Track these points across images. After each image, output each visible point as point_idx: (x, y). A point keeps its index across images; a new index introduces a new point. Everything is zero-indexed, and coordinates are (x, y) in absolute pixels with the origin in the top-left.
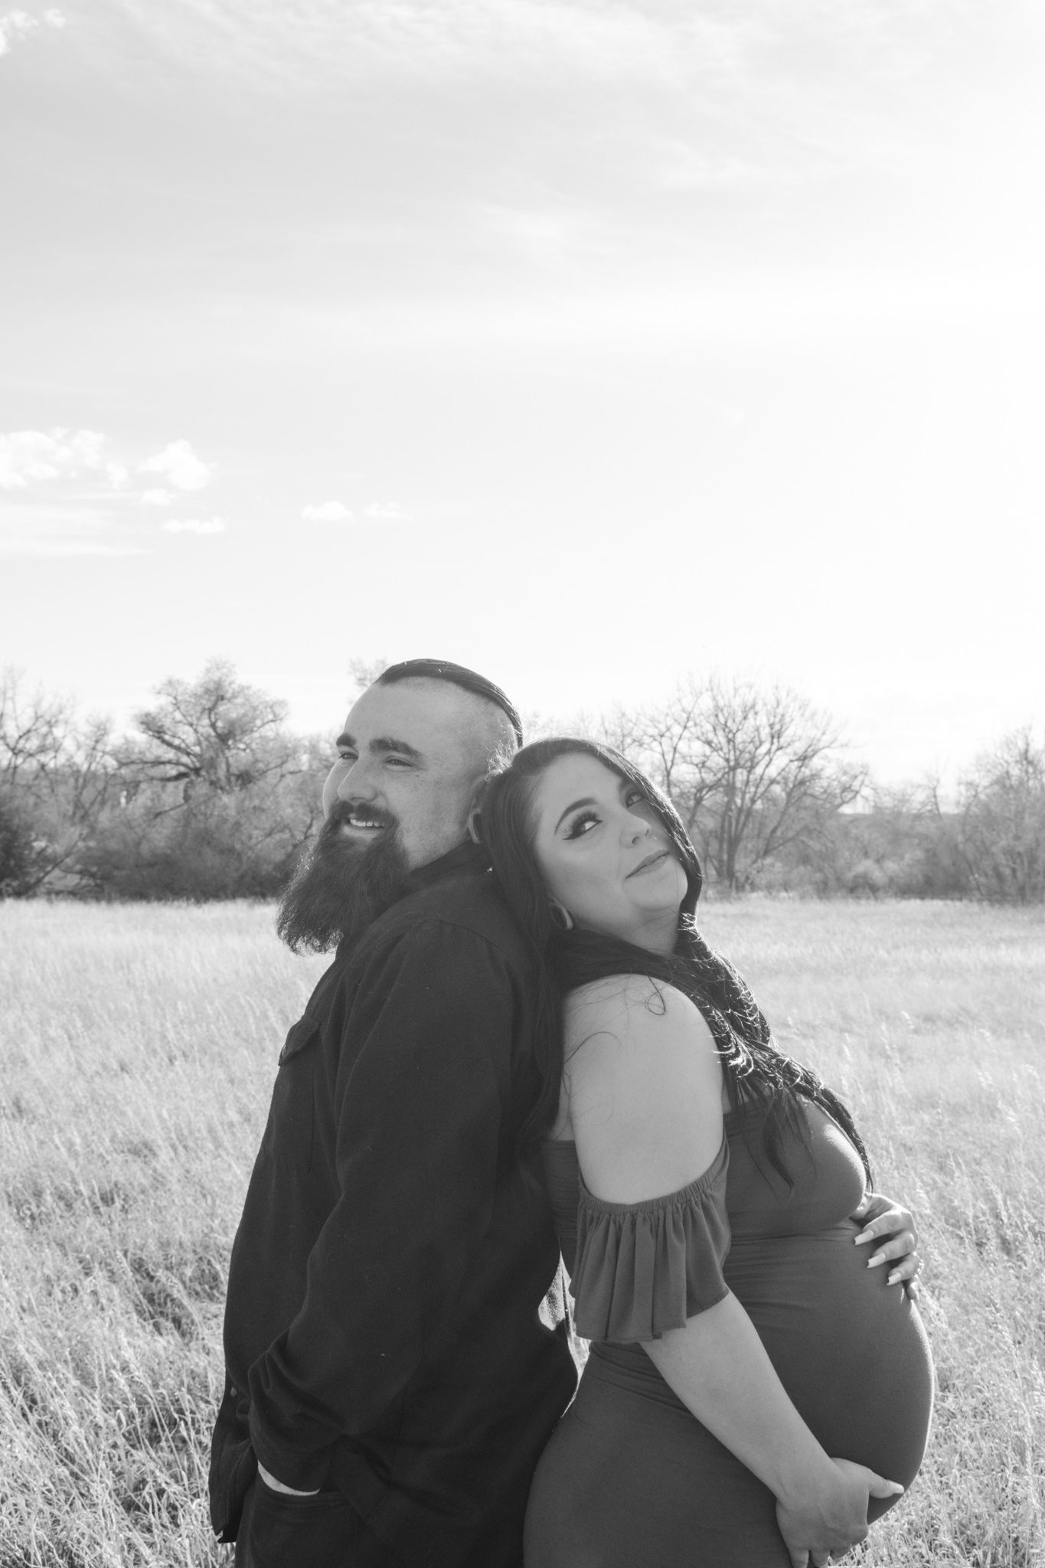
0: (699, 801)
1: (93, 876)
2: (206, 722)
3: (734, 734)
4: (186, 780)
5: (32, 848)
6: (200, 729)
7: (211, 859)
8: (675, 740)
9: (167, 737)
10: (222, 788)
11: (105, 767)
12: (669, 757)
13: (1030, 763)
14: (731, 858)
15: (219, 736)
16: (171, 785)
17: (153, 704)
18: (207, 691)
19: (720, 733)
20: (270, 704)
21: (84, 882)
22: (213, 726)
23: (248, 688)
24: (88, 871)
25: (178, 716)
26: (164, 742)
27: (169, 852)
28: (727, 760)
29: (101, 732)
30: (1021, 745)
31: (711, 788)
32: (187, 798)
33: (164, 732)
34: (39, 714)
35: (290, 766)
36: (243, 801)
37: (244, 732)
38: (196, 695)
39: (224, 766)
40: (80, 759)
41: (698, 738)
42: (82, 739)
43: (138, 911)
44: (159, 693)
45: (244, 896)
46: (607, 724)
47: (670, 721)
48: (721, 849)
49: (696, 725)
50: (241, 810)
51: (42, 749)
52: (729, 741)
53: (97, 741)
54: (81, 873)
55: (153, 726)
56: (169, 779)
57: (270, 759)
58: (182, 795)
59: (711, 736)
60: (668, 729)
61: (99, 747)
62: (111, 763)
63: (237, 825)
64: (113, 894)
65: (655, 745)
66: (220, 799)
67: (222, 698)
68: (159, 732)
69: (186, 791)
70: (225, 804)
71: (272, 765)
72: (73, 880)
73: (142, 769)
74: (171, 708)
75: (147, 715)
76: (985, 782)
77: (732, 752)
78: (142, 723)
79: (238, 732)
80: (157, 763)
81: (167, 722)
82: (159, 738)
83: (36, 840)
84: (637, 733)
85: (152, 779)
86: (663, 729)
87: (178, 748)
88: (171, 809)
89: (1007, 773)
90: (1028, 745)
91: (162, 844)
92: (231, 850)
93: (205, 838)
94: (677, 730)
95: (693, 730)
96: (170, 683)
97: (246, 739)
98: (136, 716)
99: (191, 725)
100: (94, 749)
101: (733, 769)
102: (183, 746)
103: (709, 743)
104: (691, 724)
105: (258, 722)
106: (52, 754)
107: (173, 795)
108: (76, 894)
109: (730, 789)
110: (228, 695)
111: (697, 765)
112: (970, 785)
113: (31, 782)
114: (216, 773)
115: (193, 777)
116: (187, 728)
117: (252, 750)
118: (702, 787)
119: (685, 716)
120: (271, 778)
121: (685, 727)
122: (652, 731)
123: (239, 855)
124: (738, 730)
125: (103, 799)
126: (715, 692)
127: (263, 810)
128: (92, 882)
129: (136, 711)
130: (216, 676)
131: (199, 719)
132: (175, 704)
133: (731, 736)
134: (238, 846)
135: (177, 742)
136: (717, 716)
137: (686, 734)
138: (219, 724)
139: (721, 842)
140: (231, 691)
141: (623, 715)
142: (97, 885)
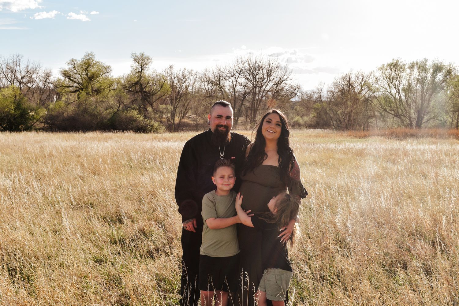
0: (244, 98)
1: (49, 124)
2: (84, 73)
3: (256, 76)
4: (79, 92)
5: (29, 115)
6: (83, 76)
7: (87, 117)
8: (237, 78)
9: (72, 78)
10: (90, 95)
11: (49, 88)
12: (234, 83)
13: (350, 84)
14: (255, 116)
15: (89, 78)
16: (73, 94)
17: (67, 67)
18: (85, 63)
19: (251, 76)
20: (105, 67)
21: (46, 125)
22: (87, 75)
23: (99, 62)
24: (47, 122)
25: (75, 71)
26: (71, 80)
27: (73, 115)
28: (253, 84)
29: (48, 76)
30: (348, 79)
31: (248, 93)
32: (79, 98)
33: (71, 77)
34: (28, 70)
35: (112, 88)
36: (97, 99)
37: (98, 77)
38: (81, 65)
39: (91, 88)
40: (41, 85)
41: (244, 77)
42: (41, 78)
43: (66, 135)
44: (69, 64)
45: (99, 130)
46: (214, 73)
47: (235, 72)
48: (251, 113)
49: (243, 73)
50: (96, 102)
51: (29, 82)
52: (254, 78)
53: (46, 79)
54: (45, 123)
55: (66, 74)
56: (73, 92)
57: (105, 85)
58: (77, 97)
59: (248, 77)
60: (234, 74)
61: (47, 81)
62: (52, 86)
63: (96, 107)
64: (57, 130)
65: (230, 79)
66: (90, 98)
67: (90, 65)
68: (69, 77)
69: (78, 95)
70: (91, 100)
71: (106, 87)
72: (43, 125)
73: (64, 89)
74: (73, 69)
75: (65, 71)
76: (337, 91)
77: (255, 82)
78: (64, 74)
79: (95, 77)
80: (69, 87)
81: (72, 74)
82: (69, 79)
83: (30, 112)
84: (224, 76)
85: (67, 92)
86: (233, 74)
87: (75, 82)
88: (74, 102)
89: (343, 88)
90: (350, 79)
91: (71, 113)
92: (94, 115)
93: (85, 111)
94: (237, 75)
95: (242, 75)
96: (72, 61)
97: (98, 79)
98: (61, 71)
99: (79, 74)
100: (45, 81)
101: (255, 87)
102: (77, 81)
103: (247, 79)
104: (242, 73)
105: (101, 73)
106: (32, 84)
107: (73, 97)
108: (44, 130)
109: (254, 94)
110: (92, 64)
111: (243, 86)
112: (331, 92)
113: (26, 93)
114: (88, 90)
115: (81, 91)
116: (78, 75)
117: (99, 82)
118: (245, 93)
119: (239, 70)
120: (107, 91)
121: (240, 74)
122: (229, 75)
123: (97, 116)
124: (257, 75)
125: (49, 98)
126: (249, 62)
127: (104, 102)
128: (48, 126)
129: (62, 70)
130: (88, 58)
131: (82, 72)
132: (74, 68)
133: (254, 76)
134: (96, 113)
135: (75, 80)
136: (250, 70)
137: (240, 76)
138: (89, 74)
139: (251, 111)
140: (93, 63)
141: (220, 70)
142: (50, 126)
